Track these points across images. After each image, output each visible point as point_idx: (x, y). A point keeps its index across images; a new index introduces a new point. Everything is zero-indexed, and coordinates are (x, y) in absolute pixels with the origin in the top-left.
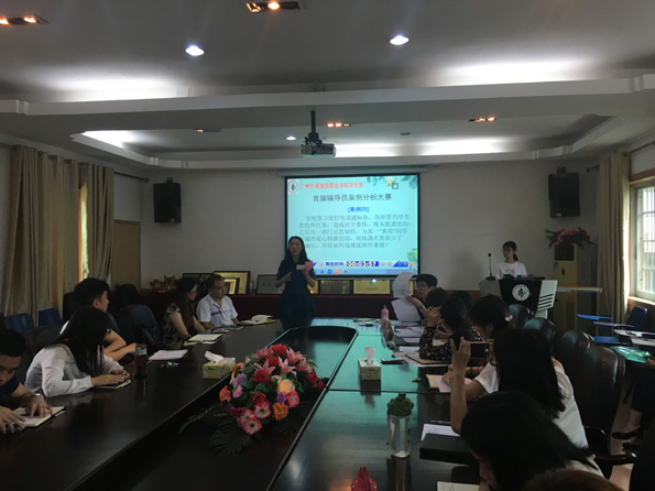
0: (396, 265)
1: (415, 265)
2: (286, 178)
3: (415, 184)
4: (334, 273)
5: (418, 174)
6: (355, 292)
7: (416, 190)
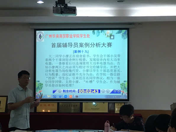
0: (113, 92)
1: (126, 92)
2: (36, 30)
3: (126, 36)
4: (68, 97)
5: (128, 29)
6: (84, 111)
7: (126, 40)
